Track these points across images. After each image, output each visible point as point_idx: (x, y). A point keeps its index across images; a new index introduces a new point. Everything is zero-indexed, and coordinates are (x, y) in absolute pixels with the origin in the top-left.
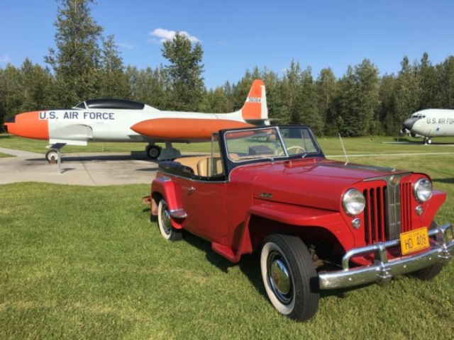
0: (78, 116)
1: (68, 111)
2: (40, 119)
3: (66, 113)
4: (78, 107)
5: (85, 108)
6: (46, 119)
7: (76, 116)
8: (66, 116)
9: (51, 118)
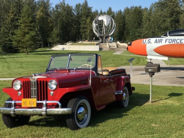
0: (162, 42)
1: (158, 39)
2: (143, 44)
3: (156, 40)
4: (163, 36)
5: (167, 36)
6: (145, 43)
7: (161, 41)
8: (156, 42)
9: (148, 43)
